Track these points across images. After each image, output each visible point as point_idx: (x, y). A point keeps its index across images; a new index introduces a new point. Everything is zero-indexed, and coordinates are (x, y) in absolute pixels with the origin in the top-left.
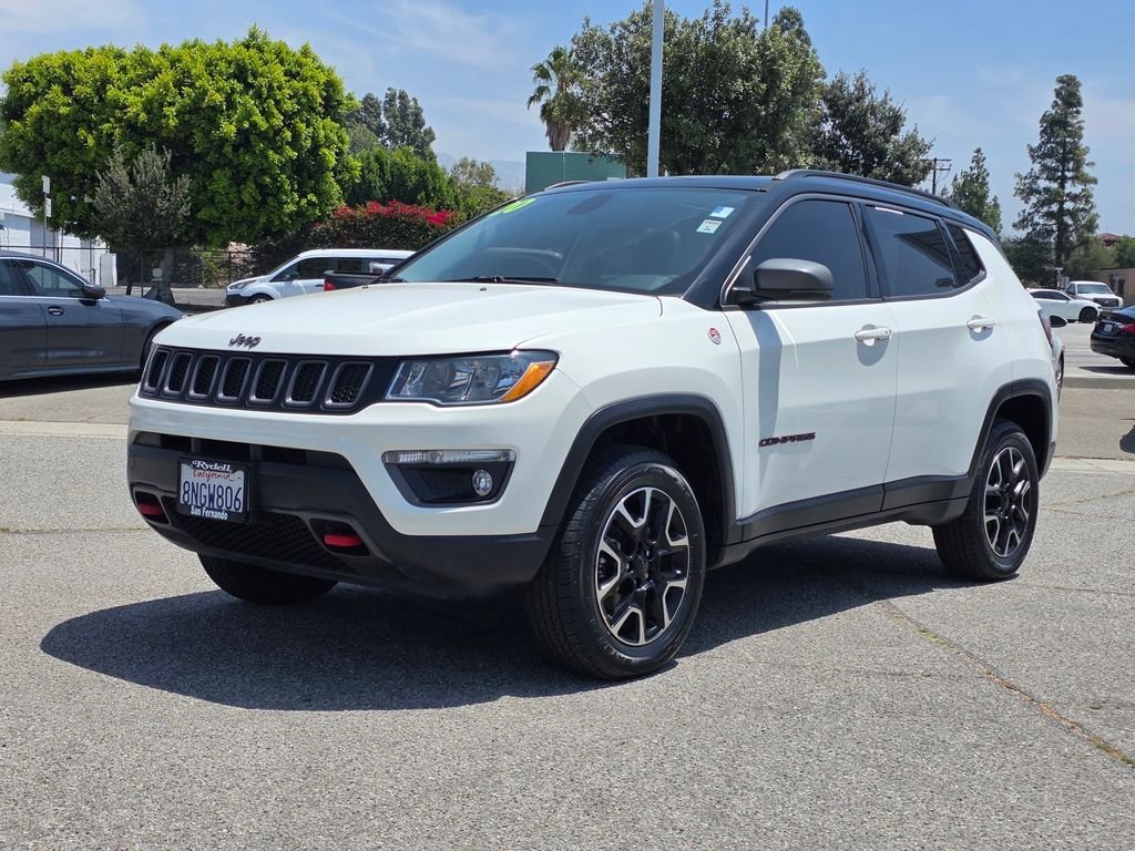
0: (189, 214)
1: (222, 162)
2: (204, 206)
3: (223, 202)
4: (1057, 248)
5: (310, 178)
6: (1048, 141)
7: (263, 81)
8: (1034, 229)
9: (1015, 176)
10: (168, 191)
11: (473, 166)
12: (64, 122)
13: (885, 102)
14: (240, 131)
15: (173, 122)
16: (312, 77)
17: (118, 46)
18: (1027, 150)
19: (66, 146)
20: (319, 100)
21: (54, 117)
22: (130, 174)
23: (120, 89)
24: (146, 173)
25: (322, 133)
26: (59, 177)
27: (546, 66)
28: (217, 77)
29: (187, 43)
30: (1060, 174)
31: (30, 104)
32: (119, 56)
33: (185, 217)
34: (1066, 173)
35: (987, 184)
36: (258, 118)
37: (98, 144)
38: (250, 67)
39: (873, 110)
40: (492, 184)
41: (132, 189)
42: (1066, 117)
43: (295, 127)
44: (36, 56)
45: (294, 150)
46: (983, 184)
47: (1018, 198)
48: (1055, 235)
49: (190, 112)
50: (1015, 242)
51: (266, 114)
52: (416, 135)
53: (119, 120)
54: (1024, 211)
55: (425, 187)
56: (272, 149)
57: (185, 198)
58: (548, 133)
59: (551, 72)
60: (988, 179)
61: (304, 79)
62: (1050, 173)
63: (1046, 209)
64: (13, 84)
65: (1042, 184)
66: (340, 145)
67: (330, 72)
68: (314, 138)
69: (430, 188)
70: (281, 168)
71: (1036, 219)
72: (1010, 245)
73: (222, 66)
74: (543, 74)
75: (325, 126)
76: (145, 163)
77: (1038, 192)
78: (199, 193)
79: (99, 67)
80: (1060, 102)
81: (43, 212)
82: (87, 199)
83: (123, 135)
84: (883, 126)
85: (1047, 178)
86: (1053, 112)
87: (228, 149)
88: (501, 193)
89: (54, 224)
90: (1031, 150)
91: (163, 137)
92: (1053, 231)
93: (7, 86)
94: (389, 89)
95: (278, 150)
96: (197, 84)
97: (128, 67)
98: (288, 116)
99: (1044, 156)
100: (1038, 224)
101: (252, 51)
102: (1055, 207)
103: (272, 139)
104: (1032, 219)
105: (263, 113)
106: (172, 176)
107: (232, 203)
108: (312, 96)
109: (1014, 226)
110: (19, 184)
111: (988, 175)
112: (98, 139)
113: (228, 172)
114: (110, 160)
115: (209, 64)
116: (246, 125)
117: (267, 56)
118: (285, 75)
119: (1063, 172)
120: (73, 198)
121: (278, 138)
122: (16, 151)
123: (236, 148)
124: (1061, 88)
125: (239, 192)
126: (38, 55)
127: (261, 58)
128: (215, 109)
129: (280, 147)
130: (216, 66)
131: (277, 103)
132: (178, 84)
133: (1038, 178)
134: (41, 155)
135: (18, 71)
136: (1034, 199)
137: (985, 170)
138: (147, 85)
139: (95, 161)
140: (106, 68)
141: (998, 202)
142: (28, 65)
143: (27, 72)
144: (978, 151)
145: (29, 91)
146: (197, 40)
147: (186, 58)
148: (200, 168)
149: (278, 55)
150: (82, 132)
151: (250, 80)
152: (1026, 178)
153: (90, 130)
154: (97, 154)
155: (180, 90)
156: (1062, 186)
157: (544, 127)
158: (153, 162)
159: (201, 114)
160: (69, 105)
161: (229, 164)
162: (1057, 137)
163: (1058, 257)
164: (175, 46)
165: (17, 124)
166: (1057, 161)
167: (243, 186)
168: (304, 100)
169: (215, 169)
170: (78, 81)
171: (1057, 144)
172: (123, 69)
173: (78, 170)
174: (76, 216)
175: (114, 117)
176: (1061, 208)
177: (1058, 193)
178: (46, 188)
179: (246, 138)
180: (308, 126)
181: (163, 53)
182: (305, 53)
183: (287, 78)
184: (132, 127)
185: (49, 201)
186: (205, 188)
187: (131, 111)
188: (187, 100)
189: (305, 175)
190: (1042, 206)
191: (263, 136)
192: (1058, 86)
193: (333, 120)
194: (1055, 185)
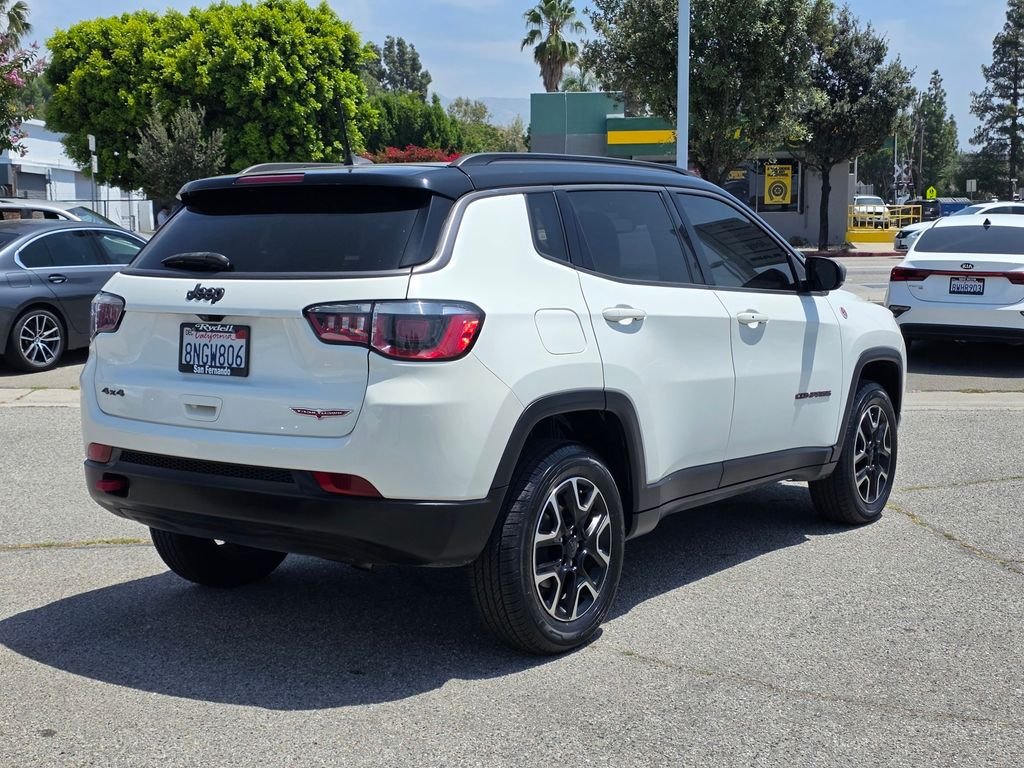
0: (224, 165)
1: (252, 115)
2: (236, 157)
3: (255, 153)
4: (1011, 161)
5: (333, 126)
6: (1001, 61)
7: (286, 39)
8: (989, 144)
9: (971, 95)
10: (204, 144)
11: (467, 105)
12: (105, 84)
13: (868, 33)
14: (269, 86)
15: (206, 80)
16: (331, 33)
17: (150, 11)
18: (981, 70)
19: (108, 106)
20: (340, 54)
21: (94, 79)
22: (168, 130)
23: (155, 51)
24: (183, 129)
25: (343, 84)
26: (103, 135)
27: (537, 11)
28: (244, 36)
29: (215, 5)
30: (1012, 91)
31: (73, 69)
32: (153, 20)
33: (219, 168)
34: (1018, 90)
35: (944, 103)
36: (284, 73)
37: (138, 103)
38: (274, 26)
39: (857, 41)
40: (484, 121)
41: (171, 145)
42: (1017, 38)
43: (317, 80)
44: (76, 23)
45: (318, 102)
46: (941, 104)
47: (974, 115)
48: (1008, 149)
49: (221, 70)
50: (972, 155)
51: (291, 69)
52: (414, 79)
53: (156, 80)
54: (979, 128)
55: (431, 129)
56: (298, 101)
57: (220, 150)
58: (542, 73)
59: (543, 16)
60: (945, 99)
61: (324, 35)
62: (1003, 91)
63: (1000, 125)
64: (57, 50)
65: (996, 101)
66: (359, 95)
67: (346, 27)
68: (336, 89)
69: (435, 129)
70: (306, 119)
71: (991, 134)
72: (967, 160)
73: (248, 26)
74: (536, 18)
75: (345, 78)
76: (181, 119)
77: (992, 109)
78: (231, 146)
79: (135, 31)
80: (1011, 24)
81: (90, 167)
82: (130, 155)
83: (160, 94)
84: (866, 56)
85: (1000, 96)
86: (1005, 33)
87: (258, 103)
88: (494, 129)
89: (101, 179)
90: (985, 70)
91: (197, 95)
92: (1007, 145)
93: (50, 52)
94: (388, 37)
95: (304, 102)
96: (226, 44)
97: (161, 30)
98: (311, 70)
99: (997, 75)
100: (992, 139)
101: (276, 11)
102: (1008, 123)
103: (297, 92)
104: (988, 134)
105: (288, 67)
106: (207, 132)
107: (262, 153)
108: (333, 50)
109: (971, 141)
110: (67, 143)
111: (945, 95)
112: (137, 99)
113: (258, 125)
114: (149, 118)
115: (235, 25)
116: (273, 80)
117: (289, 15)
118: (307, 31)
119: (1015, 89)
120: (116, 154)
121: (302, 91)
122: (62, 113)
123: (265, 102)
124: (1012, 11)
125: (269, 143)
126: (78, 24)
127: (283, 17)
128: (244, 66)
129: (305, 100)
130: (243, 26)
131: (301, 58)
132: (209, 45)
133: (992, 96)
134: (85, 115)
135: (61, 38)
136: (988, 116)
137: (943, 91)
138: (179, 47)
139: (135, 119)
140: (141, 31)
141: (955, 119)
142: (70, 32)
143: (69, 38)
144: (936, 73)
145: (71, 56)
146: (223, 3)
147: (214, 20)
148: (232, 121)
149: (299, 13)
150: (122, 93)
151: (275, 38)
152: (981, 96)
153: (129, 90)
154: (137, 113)
155: (211, 49)
156: (1015, 102)
157: (538, 68)
158: (189, 119)
159: (231, 72)
160: (108, 68)
161: (258, 117)
162: (1010, 57)
163: (1012, 169)
164: (203, 8)
165: (62, 87)
166: (1010, 79)
167: (272, 138)
168: (326, 55)
169: (245, 122)
170: (116, 46)
171: (1010, 63)
172: (157, 32)
173: (121, 127)
174: (120, 171)
175: (151, 77)
176: (1014, 124)
177: (1011, 110)
178: (92, 147)
179: (274, 91)
180: (329, 79)
181: (192, 16)
182: (324, 10)
183: (308, 35)
184: (168, 86)
185: (95, 158)
186: (237, 141)
187: (167, 71)
188: (217, 59)
189: (328, 124)
190: (996, 122)
191: (289, 90)
192: (1009, 9)
193: (352, 72)
194: (1008, 102)
